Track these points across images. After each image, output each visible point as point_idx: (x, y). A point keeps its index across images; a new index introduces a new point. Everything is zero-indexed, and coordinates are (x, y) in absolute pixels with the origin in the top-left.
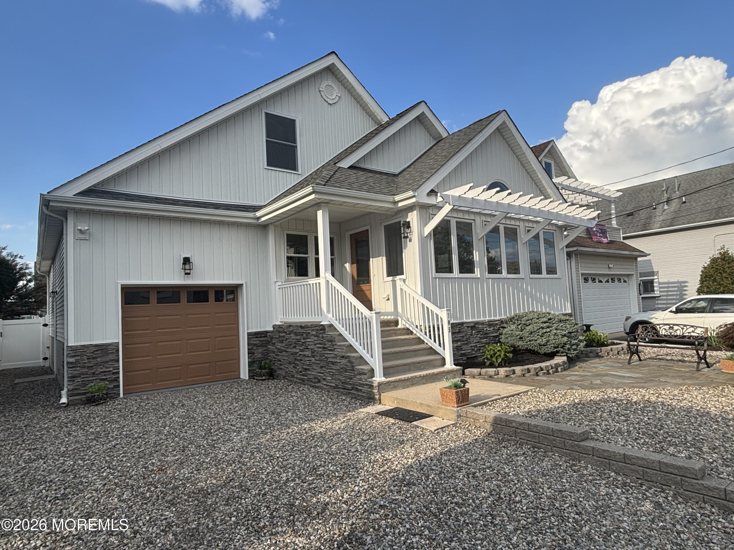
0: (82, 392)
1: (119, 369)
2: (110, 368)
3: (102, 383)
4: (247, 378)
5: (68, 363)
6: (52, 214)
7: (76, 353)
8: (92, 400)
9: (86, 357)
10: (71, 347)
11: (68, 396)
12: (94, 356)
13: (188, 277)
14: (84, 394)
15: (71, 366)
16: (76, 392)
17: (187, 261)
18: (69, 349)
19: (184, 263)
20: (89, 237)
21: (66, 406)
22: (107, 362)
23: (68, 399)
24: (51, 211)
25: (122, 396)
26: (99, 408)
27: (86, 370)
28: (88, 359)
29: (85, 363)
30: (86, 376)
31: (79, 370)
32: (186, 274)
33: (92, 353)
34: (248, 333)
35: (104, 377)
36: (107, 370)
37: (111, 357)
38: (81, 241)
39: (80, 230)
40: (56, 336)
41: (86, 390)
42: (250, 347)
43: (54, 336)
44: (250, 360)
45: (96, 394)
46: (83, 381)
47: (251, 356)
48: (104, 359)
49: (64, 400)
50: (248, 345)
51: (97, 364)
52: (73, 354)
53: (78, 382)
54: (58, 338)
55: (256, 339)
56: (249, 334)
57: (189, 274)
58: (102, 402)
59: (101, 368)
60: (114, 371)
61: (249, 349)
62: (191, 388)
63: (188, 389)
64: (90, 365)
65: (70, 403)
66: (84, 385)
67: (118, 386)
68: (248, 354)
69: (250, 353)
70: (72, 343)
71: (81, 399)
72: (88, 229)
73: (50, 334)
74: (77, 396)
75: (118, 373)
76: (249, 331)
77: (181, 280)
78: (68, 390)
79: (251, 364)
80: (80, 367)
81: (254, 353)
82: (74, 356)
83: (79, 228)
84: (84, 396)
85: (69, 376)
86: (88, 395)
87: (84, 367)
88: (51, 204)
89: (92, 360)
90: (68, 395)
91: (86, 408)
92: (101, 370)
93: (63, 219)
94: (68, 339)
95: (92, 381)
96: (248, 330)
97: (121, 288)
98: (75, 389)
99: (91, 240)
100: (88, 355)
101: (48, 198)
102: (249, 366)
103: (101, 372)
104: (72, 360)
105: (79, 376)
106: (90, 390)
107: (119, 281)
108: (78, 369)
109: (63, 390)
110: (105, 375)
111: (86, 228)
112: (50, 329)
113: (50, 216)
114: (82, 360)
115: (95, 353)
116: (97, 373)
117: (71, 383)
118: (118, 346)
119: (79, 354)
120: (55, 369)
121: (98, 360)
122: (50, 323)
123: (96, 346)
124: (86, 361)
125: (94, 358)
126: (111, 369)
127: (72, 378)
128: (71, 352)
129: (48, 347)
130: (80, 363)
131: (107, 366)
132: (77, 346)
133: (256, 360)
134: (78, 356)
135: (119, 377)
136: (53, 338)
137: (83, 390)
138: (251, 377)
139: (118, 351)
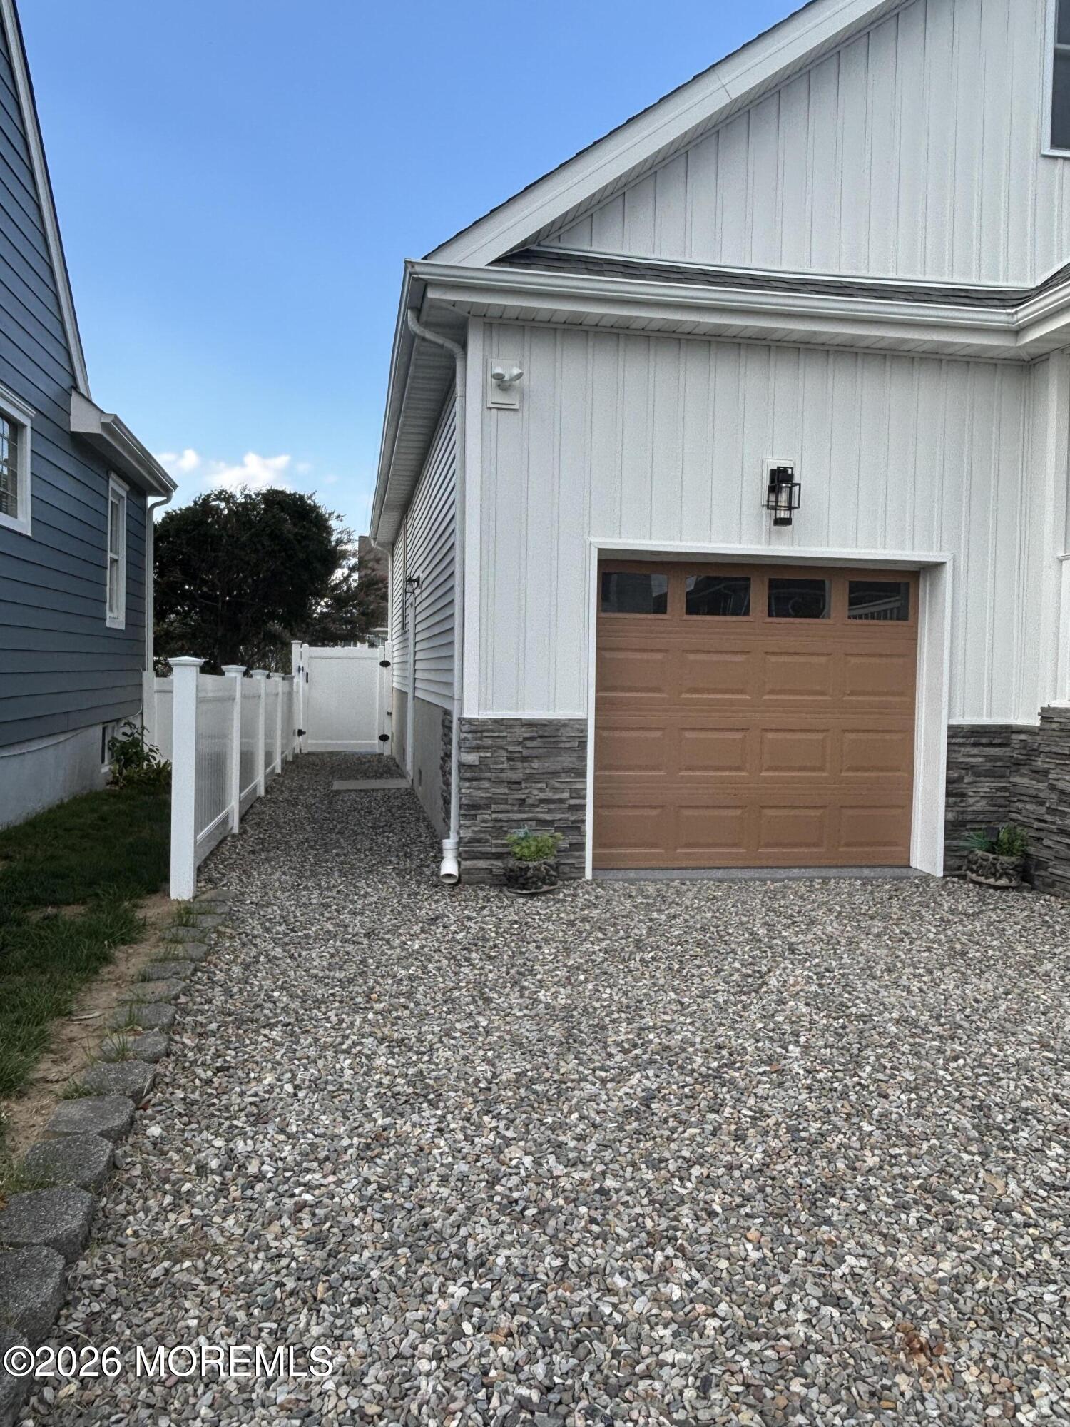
0: (494, 850)
1: (584, 797)
2: (563, 791)
3: (546, 835)
4: (940, 873)
5: (461, 765)
6: (428, 335)
7: (481, 739)
8: (521, 880)
9: (505, 754)
10: (470, 721)
11: (460, 857)
12: (525, 753)
13: (779, 533)
14: (498, 856)
15: (468, 775)
16: (479, 848)
17: (780, 479)
18: (466, 728)
19: (774, 489)
20: (522, 401)
21: (455, 884)
22: (555, 774)
23: (459, 864)
24: (427, 325)
25: (589, 874)
26: (538, 904)
27: (502, 790)
28: (509, 759)
29: (502, 770)
30: (502, 807)
31: (486, 790)
32: (780, 522)
33: (520, 743)
34: (950, 728)
35: (547, 817)
36: (556, 797)
37: (566, 760)
38: (501, 413)
39: (499, 377)
40: (415, 688)
41: (505, 845)
42: (955, 775)
43: (409, 690)
44: (951, 816)
45: (531, 864)
46: (496, 820)
47: (955, 804)
48: (549, 765)
49: (449, 866)
50: (948, 768)
51: (530, 778)
52: (474, 743)
53: (485, 821)
54: (419, 694)
55: (975, 751)
56: (954, 731)
57: (787, 522)
58: (545, 888)
59: (541, 790)
60: (573, 802)
61: (949, 781)
62: (774, 881)
63: (764, 881)
64: (515, 777)
65: (464, 877)
66: (501, 833)
67: (581, 846)
68: (948, 794)
69: (954, 791)
70: (472, 711)
71: (491, 871)
72: (520, 376)
73: (395, 685)
74: (479, 859)
75: (582, 808)
76: (954, 722)
77: (759, 543)
78: (460, 842)
79: (953, 828)
80: (489, 780)
81: (963, 795)
82: (477, 749)
83: (498, 370)
84: (499, 863)
85: (465, 801)
86: (512, 863)
87: (500, 782)
88: (431, 294)
89: (519, 765)
90: (459, 855)
91: (506, 902)
92: (542, 796)
93: (456, 349)
94: (461, 700)
95: (519, 824)
96: (949, 717)
97: (600, 561)
98: (479, 841)
99: (525, 409)
100: (510, 748)
101: (423, 272)
102: (948, 836)
103: (542, 801)
104: (471, 758)
105: (487, 807)
106: (517, 850)
107: (593, 539)
108: (486, 784)
109: (448, 837)
110: (550, 811)
111: (516, 371)
112: (396, 672)
113: (424, 339)
114: (496, 762)
115: (529, 744)
116: (530, 801)
117: (468, 823)
118: (584, 731)
119: (489, 742)
120: (409, 767)
121: (536, 764)
122: (396, 660)
123: (531, 724)
124: (505, 765)
125: (525, 759)
126: (566, 795)
127: (470, 809)
128: (469, 736)
129: (390, 714)
130: (489, 770)
131: (557, 785)
132: (484, 722)
133: (969, 817)
134: (485, 748)
135: (583, 821)
136: (403, 694)
137: (497, 846)
138: (951, 870)
139: (583, 744)
